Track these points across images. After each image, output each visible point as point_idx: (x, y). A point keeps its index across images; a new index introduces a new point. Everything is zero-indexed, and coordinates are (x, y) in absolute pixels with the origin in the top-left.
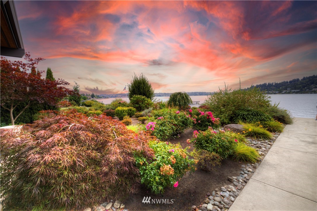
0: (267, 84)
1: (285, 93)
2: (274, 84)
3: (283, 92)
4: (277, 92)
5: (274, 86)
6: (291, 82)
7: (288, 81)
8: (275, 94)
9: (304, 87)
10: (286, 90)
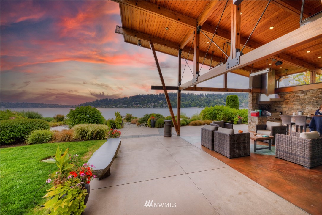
0: (109, 99)
1: (119, 107)
2: (113, 100)
3: (118, 107)
4: (114, 106)
5: (113, 101)
8: (113, 107)
9: (129, 103)
10: (120, 105)
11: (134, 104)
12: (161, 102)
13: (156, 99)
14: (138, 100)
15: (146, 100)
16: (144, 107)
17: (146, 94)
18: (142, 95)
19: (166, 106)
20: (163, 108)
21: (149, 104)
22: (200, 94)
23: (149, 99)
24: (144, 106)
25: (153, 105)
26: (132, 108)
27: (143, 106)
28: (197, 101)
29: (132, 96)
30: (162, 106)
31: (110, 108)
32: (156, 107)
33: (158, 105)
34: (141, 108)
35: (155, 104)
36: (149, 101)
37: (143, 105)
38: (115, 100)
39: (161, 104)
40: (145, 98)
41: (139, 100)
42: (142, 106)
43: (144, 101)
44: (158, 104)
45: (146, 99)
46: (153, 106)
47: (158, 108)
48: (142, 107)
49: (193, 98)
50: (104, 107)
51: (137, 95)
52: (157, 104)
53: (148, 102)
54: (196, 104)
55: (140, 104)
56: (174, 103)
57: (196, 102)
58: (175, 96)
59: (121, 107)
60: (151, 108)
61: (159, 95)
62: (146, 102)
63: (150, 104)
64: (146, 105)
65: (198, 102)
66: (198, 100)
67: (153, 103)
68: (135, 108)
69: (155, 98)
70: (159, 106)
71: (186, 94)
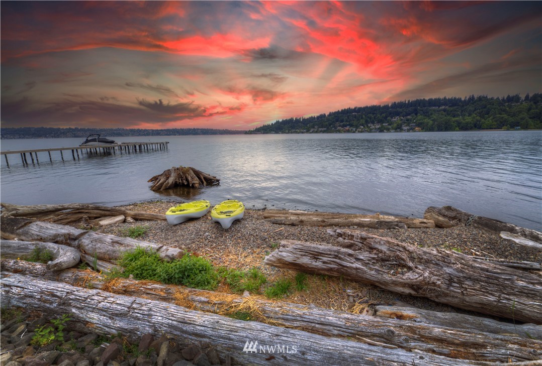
0: (294, 119)
1: (312, 132)
2: (301, 120)
3: (311, 131)
4: (305, 131)
5: (302, 122)
6: (318, 117)
7: (316, 117)
8: (303, 133)
9: (330, 125)
10: (314, 128)
11: (340, 126)
12: (396, 119)
13: (384, 115)
14: (346, 118)
15: (362, 118)
16: (359, 132)
17: (362, 107)
18: (353, 108)
19: (408, 127)
20: (401, 132)
21: (369, 125)
22: (509, 96)
23: (369, 115)
24: (360, 130)
25: (378, 127)
26: (336, 133)
27: (358, 130)
28: (500, 114)
29: (334, 112)
30: (399, 128)
31: (299, 133)
32: (385, 131)
33: (390, 127)
34: (354, 132)
35: (384, 124)
36: (368, 119)
37: (357, 127)
38: (304, 120)
39: (398, 125)
40: (360, 114)
41: (348, 118)
42: (354, 129)
43: (358, 120)
44: (389, 125)
45: (364, 116)
46: (378, 129)
47: (390, 132)
48: (356, 130)
49: (485, 108)
50: (288, 133)
51: (345, 109)
52: (387, 124)
53: (367, 122)
54: (496, 121)
55: (351, 125)
56: (431, 122)
57: (498, 116)
58: (430, 106)
59: (316, 132)
60: (375, 132)
61: (391, 106)
62: (362, 121)
63: (372, 125)
64: (362, 127)
65: (505, 116)
66: (504, 111)
67: (378, 123)
68: (342, 133)
69: (383, 113)
70: (393, 129)
71: (463, 99)
